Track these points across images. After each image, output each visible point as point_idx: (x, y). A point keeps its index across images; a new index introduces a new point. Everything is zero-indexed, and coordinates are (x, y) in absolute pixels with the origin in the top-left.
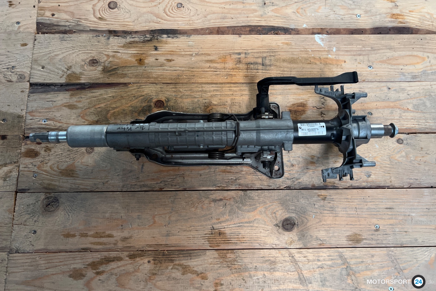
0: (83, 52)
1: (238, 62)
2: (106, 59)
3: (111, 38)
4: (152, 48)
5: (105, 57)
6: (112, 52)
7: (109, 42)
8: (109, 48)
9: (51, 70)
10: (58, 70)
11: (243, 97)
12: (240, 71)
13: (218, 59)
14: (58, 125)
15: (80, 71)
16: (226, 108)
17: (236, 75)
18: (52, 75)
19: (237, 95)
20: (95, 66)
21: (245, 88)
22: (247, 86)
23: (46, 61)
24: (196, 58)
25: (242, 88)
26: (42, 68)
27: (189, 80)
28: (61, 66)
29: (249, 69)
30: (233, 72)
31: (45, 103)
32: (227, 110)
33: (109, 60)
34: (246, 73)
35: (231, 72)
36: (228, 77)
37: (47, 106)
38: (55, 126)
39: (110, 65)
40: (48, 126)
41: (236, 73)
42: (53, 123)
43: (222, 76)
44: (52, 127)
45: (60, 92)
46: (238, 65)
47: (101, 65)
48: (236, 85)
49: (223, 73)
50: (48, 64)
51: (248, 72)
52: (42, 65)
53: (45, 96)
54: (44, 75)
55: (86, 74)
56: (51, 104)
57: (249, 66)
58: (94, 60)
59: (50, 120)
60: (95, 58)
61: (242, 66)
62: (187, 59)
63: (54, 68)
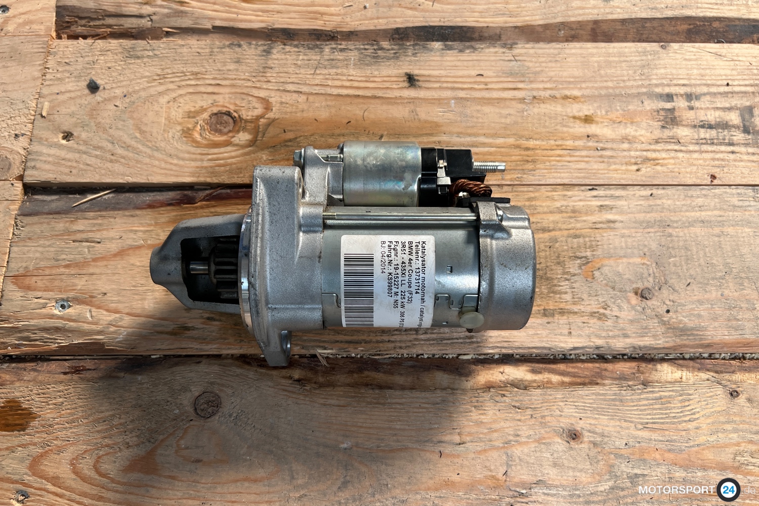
0: (191, 90)
1: (667, 123)
2: (259, 111)
3: (274, 51)
4: (402, 79)
5: (257, 105)
6: (279, 90)
7: (270, 62)
8: (270, 79)
9: (92, 143)
10: (113, 143)
11: (697, 230)
12: (677, 147)
13: (604, 112)
14: (105, 318)
15: (180, 148)
16: (646, 264)
17: (666, 162)
18: (93, 159)
19: (677, 222)
20: (226, 134)
21: (700, 201)
22: (705, 196)
23: (78, 117)
24: (536, 110)
25: (689, 202)
26: (64, 138)
27: (519, 176)
28: (121, 133)
29: (704, 144)
30: (654, 151)
31: (68, 248)
32: (651, 271)
33: (271, 115)
34: (696, 155)
35: (648, 150)
36: (640, 166)
37: (72, 256)
38: (96, 324)
39: (272, 131)
40: (72, 323)
41: (664, 155)
42: (90, 311)
43: (622, 164)
44: (86, 327)
45: (116, 212)
46: (668, 130)
47: (244, 129)
48: (670, 191)
49: (625, 153)
50: (84, 126)
51: (701, 152)
52: (66, 128)
53: (67, 225)
54: (69, 160)
55: (199, 157)
56: (86, 250)
57: (704, 133)
58: (225, 114)
59: (79, 301)
60: (228, 110)
61: (682, 132)
62: (507, 112)
63: (100, 137)
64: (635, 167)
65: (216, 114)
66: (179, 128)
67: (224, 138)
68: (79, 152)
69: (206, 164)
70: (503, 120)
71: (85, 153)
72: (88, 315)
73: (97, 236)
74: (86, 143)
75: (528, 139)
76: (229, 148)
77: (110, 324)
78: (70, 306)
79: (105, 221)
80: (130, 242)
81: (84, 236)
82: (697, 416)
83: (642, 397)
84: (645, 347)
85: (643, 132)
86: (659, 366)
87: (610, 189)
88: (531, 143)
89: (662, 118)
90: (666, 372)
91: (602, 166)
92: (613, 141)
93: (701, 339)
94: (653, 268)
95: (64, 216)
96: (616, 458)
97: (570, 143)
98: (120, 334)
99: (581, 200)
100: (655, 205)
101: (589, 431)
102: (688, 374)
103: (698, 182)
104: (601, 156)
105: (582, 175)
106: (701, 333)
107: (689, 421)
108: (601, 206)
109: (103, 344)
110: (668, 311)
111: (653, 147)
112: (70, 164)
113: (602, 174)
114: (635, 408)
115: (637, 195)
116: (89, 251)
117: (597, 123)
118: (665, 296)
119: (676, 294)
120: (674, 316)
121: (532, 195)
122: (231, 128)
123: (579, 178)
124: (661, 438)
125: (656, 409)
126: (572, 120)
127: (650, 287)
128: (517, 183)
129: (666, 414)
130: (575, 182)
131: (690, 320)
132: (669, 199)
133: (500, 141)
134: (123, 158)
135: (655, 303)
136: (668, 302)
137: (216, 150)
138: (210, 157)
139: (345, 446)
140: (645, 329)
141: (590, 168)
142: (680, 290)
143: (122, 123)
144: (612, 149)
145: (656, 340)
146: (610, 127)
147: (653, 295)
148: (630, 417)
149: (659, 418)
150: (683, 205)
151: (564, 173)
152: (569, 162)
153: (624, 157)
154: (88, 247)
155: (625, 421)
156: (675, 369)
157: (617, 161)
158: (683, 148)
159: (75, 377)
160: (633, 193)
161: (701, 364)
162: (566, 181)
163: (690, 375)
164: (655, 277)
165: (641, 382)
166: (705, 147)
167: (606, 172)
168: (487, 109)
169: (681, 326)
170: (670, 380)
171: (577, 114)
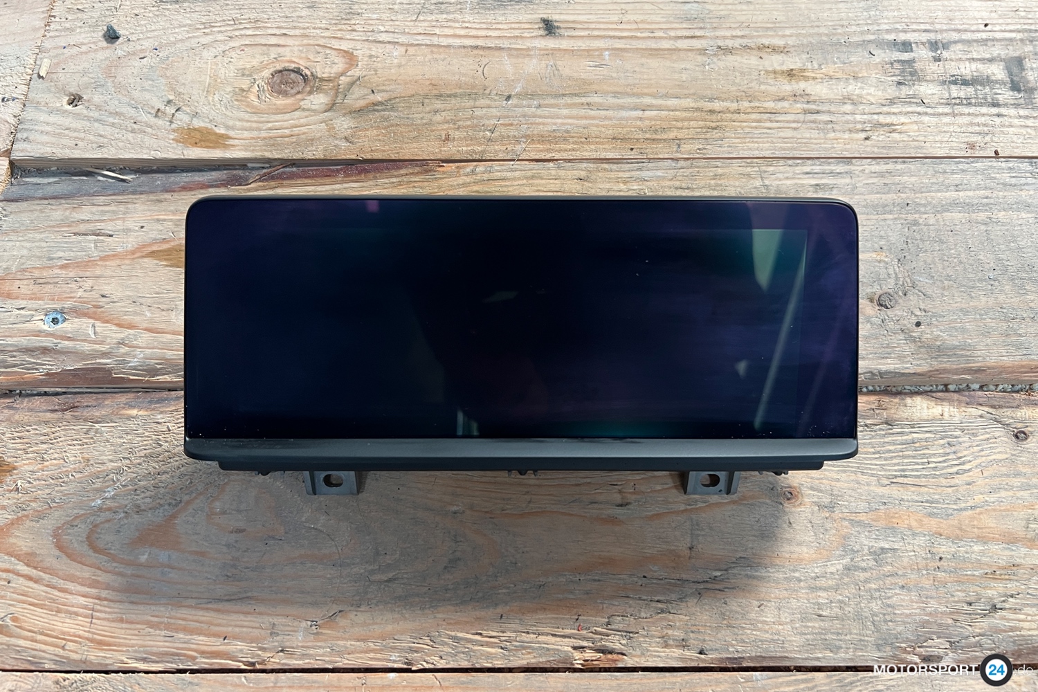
0: (247, 42)
1: (905, 78)
2: (340, 65)
4: (537, 26)
5: (337, 60)
6: (367, 40)
8: (356, 27)
9: (107, 108)
10: (136, 108)
11: (956, 216)
12: (919, 109)
13: (816, 66)
14: (114, 335)
15: (230, 114)
16: (884, 261)
17: (905, 128)
18: (108, 128)
19: (925, 205)
20: (292, 96)
21: (957, 178)
22: (963, 171)
23: (91, 75)
24: (721, 64)
25: (940, 180)
26: (71, 103)
27: (701, 147)
28: (147, 96)
29: (958, 105)
30: (888, 113)
31: (66, 242)
32: (891, 271)
33: (355, 72)
34: (946, 120)
35: (881, 113)
36: (870, 133)
37: (72, 254)
38: (101, 343)
39: (357, 92)
40: (66, 342)
41: (903, 119)
42: (94, 326)
43: (844, 132)
44: (86, 347)
45: (137, 196)
46: (907, 88)
47: (319, 90)
48: (913, 166)
49: (849, 117)
50: (97, 86)
51: (954, 115)
52: (72, 90)
53: (67, 213)
54: (75, 130)
55: (254, 125)
56: (93, 245)
57: (956, 91)
58: (293, 71)
59: (77, 312)
60: (297, 66)
61: (925, 90)
62: (683, 66)
63: (119, 99)
64: (863, 135)
65: (280, 71)
66: (229, 89)
67: (289, 101)
68: (89, 119)
69: (264, 134)
70: (676, 76)
71: (97, 120)
72: (91, 331)
73: (107, 227)
74: (99, 108)
75: (711, 100)
76: (297, 114)
77: (122, 343)
78: (65, 320)
79: (122, 208)
80: (154, 235)
81: (91, 227)
82: (967, 467)
83: (886, 440)
84: (888, 373)
85: (872, 90)
86: (909, 401)
87: (829, 163)
88: (717, 105)
89: (897, 72)
90: (920, 408)
91: (815, 134)
92: (830, 102)
93: (968, 362)
94: (894, 268)
95: (63, 201)
96: (853, 525)
97: (770, 105)
98: (134, 357)
99: (787, 178)
100: (893, 184)
101: (812, 488)
102: (952, 409)
103: (953, 153)
104: (814, 122)
105: (789, 145)
106: (968, 353)
107: (957, 473)
108: (817, 185)
109: (109, 371)
110: (918, 324)
111: (885, 109)
112: (76, 134)
113: (816, 144)
114: (877, 456)
115: (867, 171)
116: (96, 247)
117: (806, 79)
118: (912, 303)
119: (928, 301)
120: (928, 331)
121: (720, 171)
122: (300, 89)
123: (784, 149)
124: (916, 498)
125: (909, 457)
126: (773, 76)
127: (890, 291)
128: (698, 156)
129: (923, 463)
130: (778, 154)
131: (951, 336)
132: (912, 176)
133: (673, 102)
134: (151, 127)
135: (899, 313)
136: (918, 313)
137: (279, 117)
138: (270, 125)
139: (455, 508)
140: (887, 347)
141: (799, 136)
142: (934, 295)
143: (151, 83)
144: (829, 112)
145: (903, 363)
146: (826, 84)
147: (896, 302)
148: (870, 469)
149: (912, 470)
150: (932, 183)
151: (763, 143)
152: (770, 129)
153: (847, 122)
154: (96, 242)
155: (863, 473)
156: (933, 404)
157: (837, 127)
158: (929, 110)
159: (68, 415)
160: (861, 168)
161: (969, 396)
162: (767, 154)
163: (954, 411)
164: (897, 278)
165: (883, 420)
166: (958, 109)
167: (822, 141)
168: (654, 63)
169: (938, 343)
170: (926, 418)
171: (778, 68)
